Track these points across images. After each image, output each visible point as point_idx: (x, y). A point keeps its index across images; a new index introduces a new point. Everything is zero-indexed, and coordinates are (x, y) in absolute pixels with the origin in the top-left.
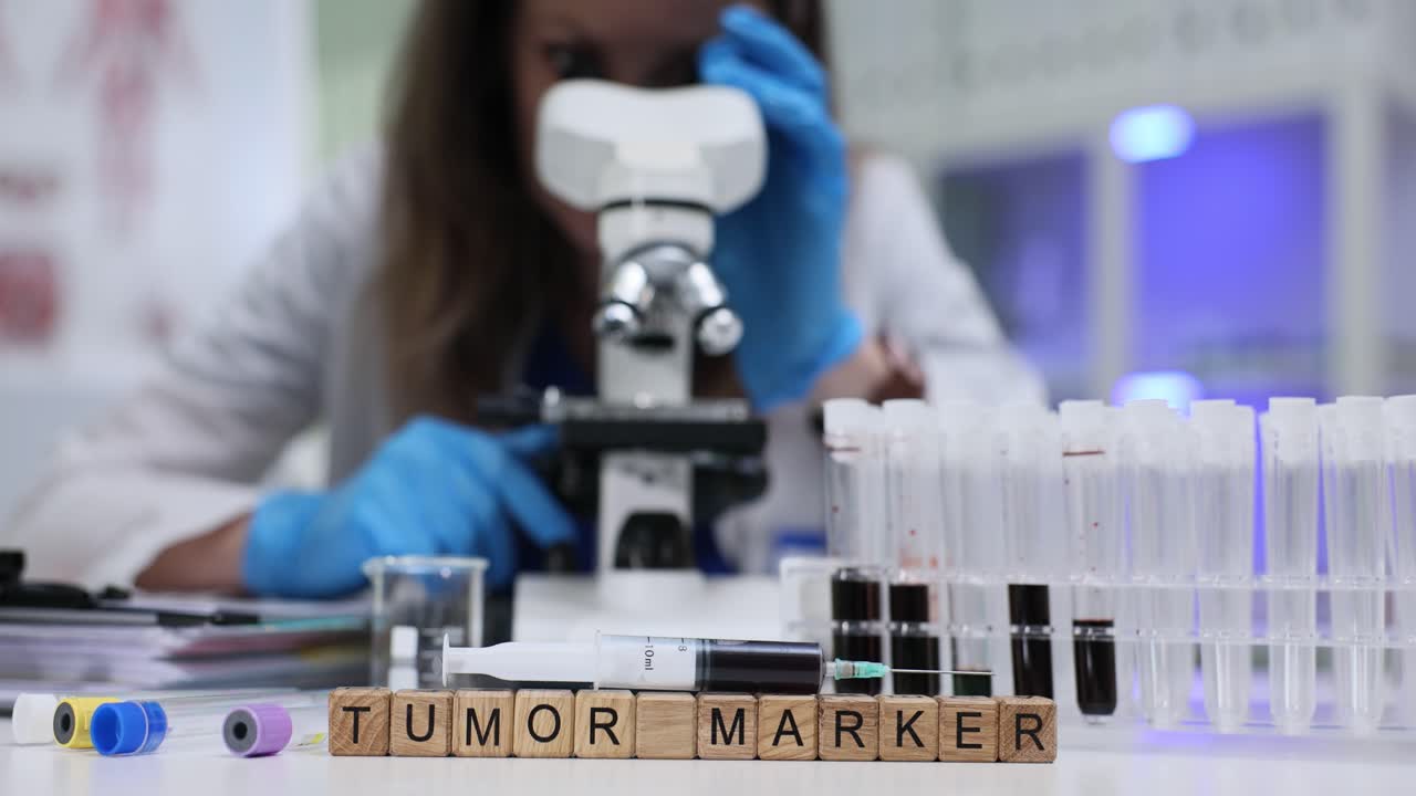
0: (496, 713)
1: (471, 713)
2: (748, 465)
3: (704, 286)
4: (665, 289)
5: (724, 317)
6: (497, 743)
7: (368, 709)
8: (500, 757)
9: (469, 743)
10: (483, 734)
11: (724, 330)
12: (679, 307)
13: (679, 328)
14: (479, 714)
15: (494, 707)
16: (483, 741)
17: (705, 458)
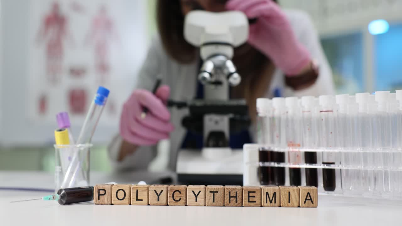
0: (275, 194)
1: (267, 193)
2: (246, 118)
3: (231, 67)
4: (219, 68)
5: (236, 75)
6: (275, 203)
7: (217, 192)
8: (276, 207)
9: (267, 203)
10: (271, 199)
11: (236, 79)
12: (222, 73)
13: (223, 79)
14: (269, 194)
15: (274, 192)
16: (271, 202)
17: (231, 116)
